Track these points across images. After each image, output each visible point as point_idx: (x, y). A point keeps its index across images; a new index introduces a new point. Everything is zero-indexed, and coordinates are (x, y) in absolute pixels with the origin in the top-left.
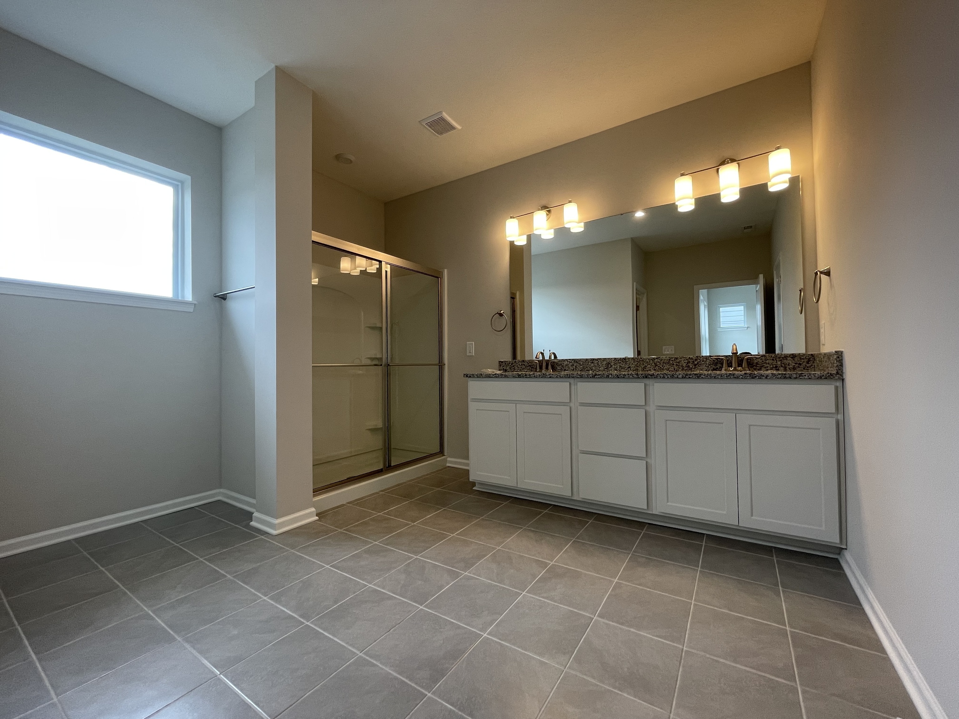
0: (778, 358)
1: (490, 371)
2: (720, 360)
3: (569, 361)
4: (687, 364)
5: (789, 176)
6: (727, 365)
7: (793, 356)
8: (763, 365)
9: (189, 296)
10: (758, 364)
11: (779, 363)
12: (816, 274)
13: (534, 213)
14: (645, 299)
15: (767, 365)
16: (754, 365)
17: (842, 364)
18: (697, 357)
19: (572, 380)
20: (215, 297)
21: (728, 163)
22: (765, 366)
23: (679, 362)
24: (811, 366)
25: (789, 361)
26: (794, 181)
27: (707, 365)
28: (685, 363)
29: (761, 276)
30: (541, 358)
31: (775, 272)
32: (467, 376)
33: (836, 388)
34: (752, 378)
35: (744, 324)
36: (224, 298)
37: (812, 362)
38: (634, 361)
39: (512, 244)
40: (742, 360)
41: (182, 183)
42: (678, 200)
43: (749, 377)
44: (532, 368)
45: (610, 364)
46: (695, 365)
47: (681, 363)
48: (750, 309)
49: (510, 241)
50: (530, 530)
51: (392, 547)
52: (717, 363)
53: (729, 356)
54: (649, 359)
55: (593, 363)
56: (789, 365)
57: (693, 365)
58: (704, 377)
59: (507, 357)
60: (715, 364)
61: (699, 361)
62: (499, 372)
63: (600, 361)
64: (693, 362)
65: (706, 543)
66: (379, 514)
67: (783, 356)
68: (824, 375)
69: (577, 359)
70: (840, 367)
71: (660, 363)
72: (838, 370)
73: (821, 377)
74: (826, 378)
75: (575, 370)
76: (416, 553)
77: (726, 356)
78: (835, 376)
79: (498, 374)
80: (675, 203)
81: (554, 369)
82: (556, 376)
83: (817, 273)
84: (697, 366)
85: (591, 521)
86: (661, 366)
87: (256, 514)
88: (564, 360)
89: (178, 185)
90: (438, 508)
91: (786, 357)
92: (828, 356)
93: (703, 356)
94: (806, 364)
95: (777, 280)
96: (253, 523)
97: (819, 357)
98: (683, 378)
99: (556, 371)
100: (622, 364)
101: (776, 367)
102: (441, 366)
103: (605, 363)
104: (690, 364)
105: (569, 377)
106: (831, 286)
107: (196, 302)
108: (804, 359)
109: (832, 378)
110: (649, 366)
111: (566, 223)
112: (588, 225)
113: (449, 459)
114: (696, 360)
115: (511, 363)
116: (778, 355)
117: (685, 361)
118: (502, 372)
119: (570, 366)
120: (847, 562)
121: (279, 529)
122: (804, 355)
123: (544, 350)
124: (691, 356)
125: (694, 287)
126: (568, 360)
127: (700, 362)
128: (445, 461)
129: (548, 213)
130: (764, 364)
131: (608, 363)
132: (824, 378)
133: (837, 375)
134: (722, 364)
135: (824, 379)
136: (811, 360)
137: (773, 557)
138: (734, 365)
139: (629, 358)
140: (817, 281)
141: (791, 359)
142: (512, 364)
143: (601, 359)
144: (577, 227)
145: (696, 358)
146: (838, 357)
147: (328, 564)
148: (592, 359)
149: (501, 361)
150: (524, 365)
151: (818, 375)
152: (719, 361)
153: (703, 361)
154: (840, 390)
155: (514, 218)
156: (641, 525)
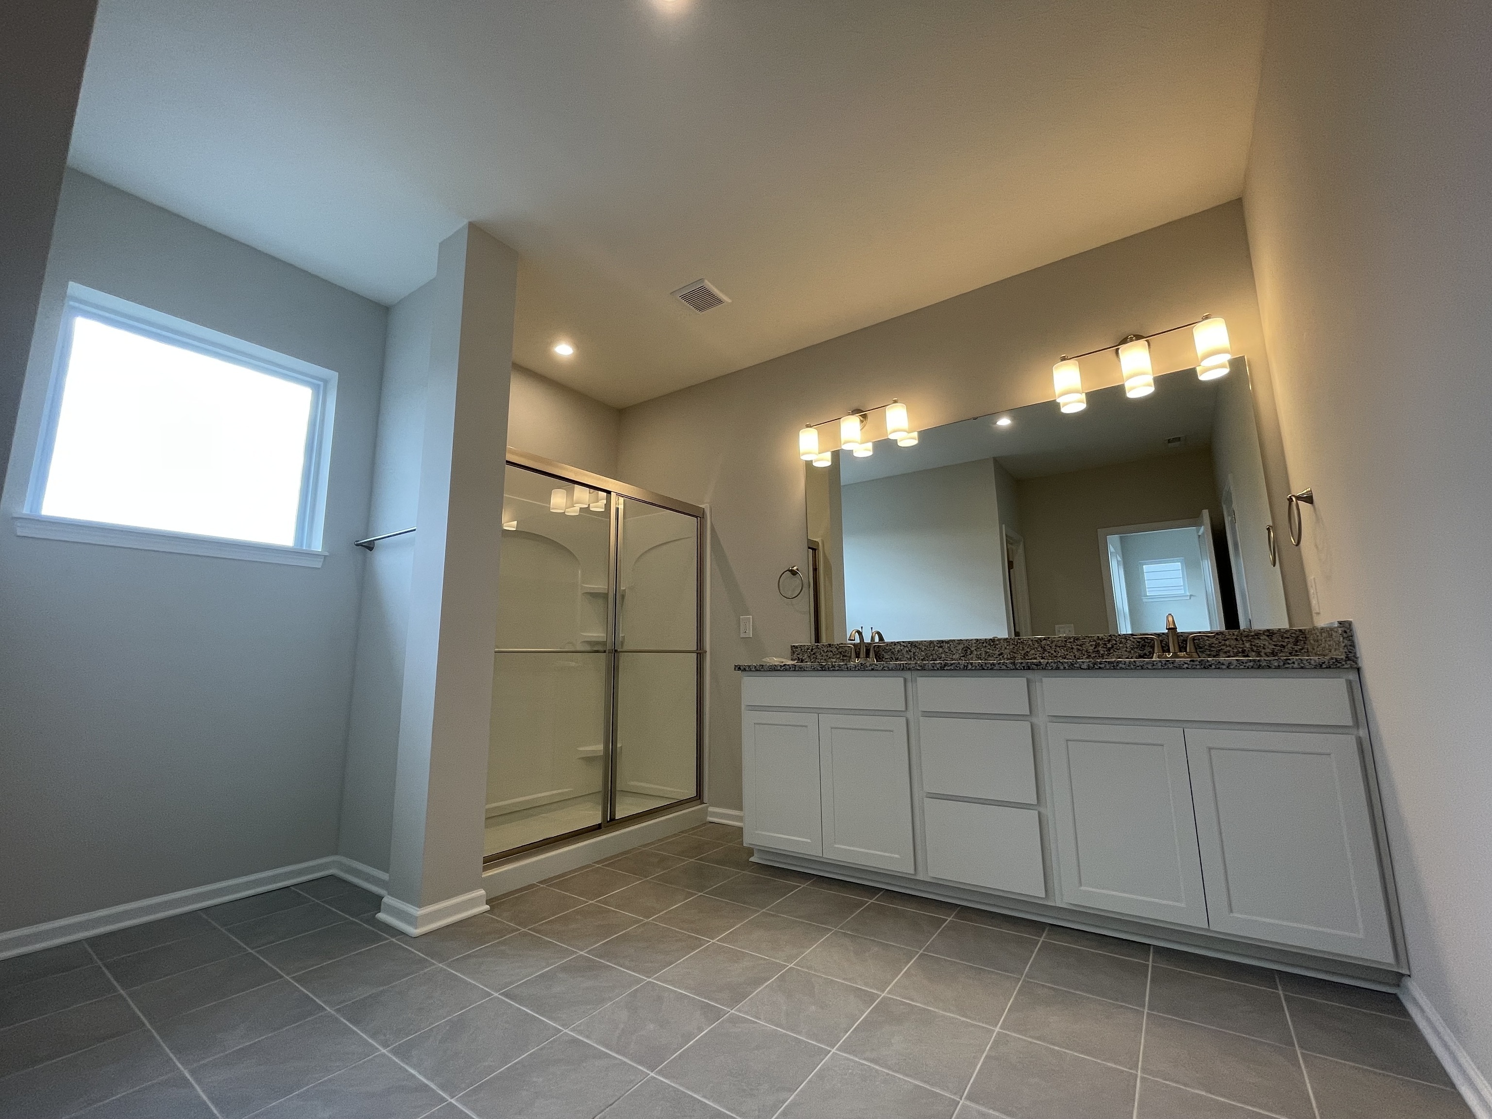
0: (1245, 637)
1: (776, 661)
2: (1149, 641)
3: (904, 644)
4: (1095, 648)
5: (1228, 357)
6: (1160, 648)
7: (1270, 633)
8: (1221, 649)
9: (317, 546)
10: (1214, 647)
11: (1248, 645)
12: (1290, 500)
13: (841, 419)
14: (1021, 550)
15: (1228, 648)
16: (1206, 649)
17: (1353, 642)
18: (1110, 636)
19: (908, 675)
20: (357, 545)
21: (1132, 340)
22: (1225, 650)
23: (1081, 645)
24: (1302, 649)
25: (1263, 641)
26: (1238, 365)
27: (1128, 650)
28: (1091, 645)
29: (1206, 513)
30: (857, 641)
31: (1224, 507)
32: (738, 668)
33: (1349, 683)
34: (1205, 668)
35: (1185, 591)
36: (370, 547)
37: (1302, 642)
38: (1008, 644)
39: (809, 464)
40: (1185, 641)
41: (326, 382)
42: (1060, 396)
43: (1198, 667)
44: (843, 656)
45: (969, 648)
46: (1109, 649)
47: (1084, 646)
48: (1191, 566)
49: (806, 461)
50: (845, 933)
51: (608, 961)
52: (1144, 646)
53: (1163, 634)
54: (1032, 640)
55: (941, 647)
56: (1264, 648)
57: (1105, 649)
58: (1123, 666)
59: (805, 639)
60: (1141, 648)
61: (1115, 642)
62: (790, 662)
63: (953, 645)
64: (1105, 644)
65: (1153, 961)
66: (591, 902)
67: (1253, 634)
68: (1324, 662)
69: (915, 641)
70: (1351, 648)
71: (1051, 647)
72: (1348, 653)
73: (1321, 666)
74: (1330, 667)
75: (912, 659)
76: (648, 973)
77: (1158, 635)
78: (1344, 663)
79: (789, 665)
80: (1055, 400)
81: (879, 657)
82: (882, 667)
83: (1292, 499)
84: (1112, 651)
85: (951, 919)
86: (1053, 652)
87: (388, 900)
88: (895, 644)
89: (319, 386)
90: (689, 893)
91: (1258, 634)
92: (1328, 631)
93: (1119, 635)
94: (1294, 647)
95: (1230, 518)
96: (382, 916)
97: (1313, 634)
98: (1089, 669)
99: (882, 660)
100: (989, 649)
101: (1243, 651)
102: (700, 654)
103: (961, 647)
104: (1100, 648)
105: (902, 670)
106: (1318, 520)
107: (327, 554)
108: (1288, 638)
109: (1339, 667)
110: (1033, 652)
111: (890, 434)
112: (924, 435)
113: (711, 809)
114: (1109, 641)
115: (810, 649)
116: (1244, 631)
117: (1091, 643)
118: (796, 661)
119: (905, 653)
120: (1415, 1001)
121: (423, 925)
122: (1287, 631)
123: (862, 627)
124: (1101, 635)
125: (1099, 533)
126: (902, 643)
127: (1116, 644)
128: (705, 812)
129: (862, 419)
130: (1222, 647)
131: (966, 647)
132: (1325, 667)
133: (1348, 662)
134: (1153, 647)
135: (1327, 668)
136: (1301, 640)
137: (1277, 989)
138: (1171, 649)
139: (999, 640)
140: (1294, 513)
141: (1267, 638)
142: (812, 649)
143: (954, 640)
144: (908, 440)
145: (1109, 638)
146: (1345, 632)
147: (496, 991)
148: (939, 641)
149: (794, 646)
150: (831, 651)
151: (1315, 661)
152: (1148, 643)
153: (1120, 643)
154: (1356, 686)
155: (811, 427)
156: (1038, 927)
